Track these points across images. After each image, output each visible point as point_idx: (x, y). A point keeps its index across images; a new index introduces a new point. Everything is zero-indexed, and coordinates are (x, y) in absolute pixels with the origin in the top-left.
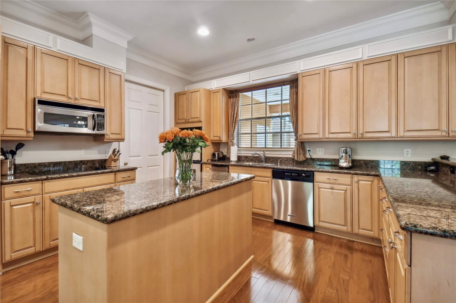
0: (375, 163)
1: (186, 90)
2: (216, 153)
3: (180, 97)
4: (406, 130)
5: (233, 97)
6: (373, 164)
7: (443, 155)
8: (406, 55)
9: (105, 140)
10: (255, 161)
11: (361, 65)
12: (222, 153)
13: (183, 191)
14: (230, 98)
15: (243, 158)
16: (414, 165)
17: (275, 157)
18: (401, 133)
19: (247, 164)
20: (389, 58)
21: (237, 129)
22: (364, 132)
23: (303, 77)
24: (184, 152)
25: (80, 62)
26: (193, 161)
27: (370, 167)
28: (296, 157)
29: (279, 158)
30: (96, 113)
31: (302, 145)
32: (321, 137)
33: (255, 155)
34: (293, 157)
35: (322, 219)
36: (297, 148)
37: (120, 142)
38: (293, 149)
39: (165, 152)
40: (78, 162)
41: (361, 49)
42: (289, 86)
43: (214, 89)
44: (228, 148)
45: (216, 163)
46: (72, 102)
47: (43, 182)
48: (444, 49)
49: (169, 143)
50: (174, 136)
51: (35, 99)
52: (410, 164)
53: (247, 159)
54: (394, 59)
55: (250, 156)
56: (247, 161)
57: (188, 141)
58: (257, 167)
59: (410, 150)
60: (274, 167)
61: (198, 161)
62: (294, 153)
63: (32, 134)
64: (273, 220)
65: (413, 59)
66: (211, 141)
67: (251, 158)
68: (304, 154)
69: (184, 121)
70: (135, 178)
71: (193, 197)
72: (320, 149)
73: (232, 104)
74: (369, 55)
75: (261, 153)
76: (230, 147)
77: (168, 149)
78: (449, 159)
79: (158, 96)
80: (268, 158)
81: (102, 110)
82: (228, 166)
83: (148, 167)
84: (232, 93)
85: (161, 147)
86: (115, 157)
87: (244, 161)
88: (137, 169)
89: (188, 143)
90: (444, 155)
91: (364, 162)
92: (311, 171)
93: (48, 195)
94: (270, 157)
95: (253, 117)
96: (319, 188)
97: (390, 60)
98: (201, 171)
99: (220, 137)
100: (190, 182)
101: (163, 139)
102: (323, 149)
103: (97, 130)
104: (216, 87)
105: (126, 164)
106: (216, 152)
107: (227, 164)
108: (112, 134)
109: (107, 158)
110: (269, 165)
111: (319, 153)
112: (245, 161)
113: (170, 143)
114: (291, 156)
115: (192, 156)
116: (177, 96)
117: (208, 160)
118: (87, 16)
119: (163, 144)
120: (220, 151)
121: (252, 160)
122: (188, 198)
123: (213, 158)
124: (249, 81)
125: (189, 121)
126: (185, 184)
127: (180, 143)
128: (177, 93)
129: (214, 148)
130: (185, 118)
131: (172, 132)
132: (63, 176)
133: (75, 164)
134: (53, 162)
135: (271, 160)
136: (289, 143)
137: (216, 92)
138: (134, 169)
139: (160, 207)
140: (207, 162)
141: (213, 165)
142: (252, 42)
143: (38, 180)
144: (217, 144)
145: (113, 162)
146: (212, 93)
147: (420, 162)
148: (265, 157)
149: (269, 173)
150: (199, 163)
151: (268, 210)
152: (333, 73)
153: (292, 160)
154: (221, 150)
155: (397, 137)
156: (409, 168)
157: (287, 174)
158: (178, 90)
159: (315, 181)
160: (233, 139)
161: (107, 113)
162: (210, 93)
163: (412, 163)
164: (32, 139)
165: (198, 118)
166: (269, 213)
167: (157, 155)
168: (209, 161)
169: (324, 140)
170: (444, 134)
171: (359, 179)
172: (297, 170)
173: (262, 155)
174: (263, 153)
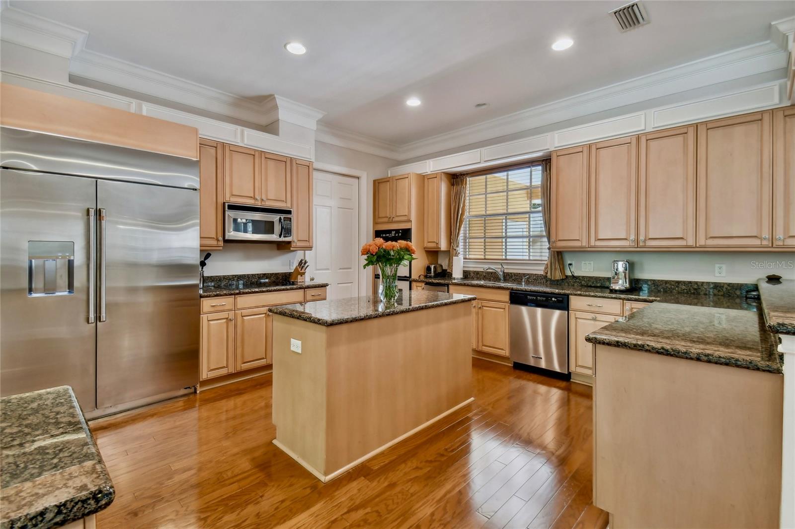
0: (670, 285)
1: (389, 176)
2: (432, 267)
3: (382, 186)
4: (709, 236)
5: (458, 184)
6: (667, 285)
7: (771, 274)
8: (709, 126)
9: (291, 249)
10: (490, 279)
11: (643, 141)
12: (442, 266)
13: (387, 308)
14: (453, 185)
15: (472, 274)
16: (729, 288)
17: (520, 273)
18: (702, 241)
19: (475, 282)
20: (685, 130)
21: (464, 230)
22: (647, 238)
23: (558, 156)
24: (388, 266)
25: (267, 156)
26: (398, 277)
27: (662, 290)
28: (549, 274)
29: (524, 275)
30: (283, 216)
31: (558, 256)
32: (584, 244)
33: (488, 270)
34: (545, 274)
35: (580, 363)
36: (551, 261)
37: (306, 251)
38: (546, 262)
39: (367, 265)
40: (262, 275)
41: (643, 117)
42: (540, 168)
43: (429, 173)
44: (449, 259)
45: (430, 281)
46: (259, 204)
47: (236, 296)
48: (766, 118)
49: (372, 256)
50: (377, 248)
51: (224, 203)
52: (723, 287)
53: (478, 275)
54: (691, 132)
55: (482, 272)
56: (478, 279)
57: (392, 253)
58: (489, 287)
59: (724, 267)
60: (513, 288)
61: (405, 277)
62: (546, 268)
63: (221, 243)
64: (512, 364)
65: (720, 132)
66: (424, 248)
67: (484, 274)
68: (562, 270)
69: (386, 220)
70: (326, 297)
71: (397, 313)
72: (587, 262)
73: (456, 194)
74: (656, 125)
75: (497, 268)
76: (452, 258)
77: (370, 262)
78: (780, 280)
79: (352, 185)
80: (509, 275)
81: (289, 212)
82: (448, 285)
83: (338, 284)
84: (455, 177)
85: (363, 259)
86: (301, 270)
87: (473, 279)
88: (328, 286)
89: (393, 256)
90: (773, 275)
91: (653, 283)
92: (565, 294)
93: (240, 312)
94: (511, 273)
95: (488, 213)
96: (576, 318)
97: (686, 133)
98: (410, 289)
99: (437, 243)
100: (394, 299)
101: (366, 251)
102: (592, 263)
103: (284, 237)
104: (431, 170)
105: (312, 279)
106: (432, 264)
107: (446, 282)
108: (299, 240)
109: (292, 271)
110: (509, 285)
111: (584, 268)
112: (475, 278)
113: (374, 255)
114: (542, 273)
115: (396, 271)
116: (377, 184)
117: (420, 276)
118: (275, 98)
119: (365, 257)
120: (437, 264)
121: (485, 278)
122: (392, 314)
123: (427, 273)
124: (479, 161)
125: (394, 220)
126: (389, 302)
127: (384, 256)
128: (377, 180)
129: (428, 259)
130: (388, 216)
131: (376, 245)
132: (254, 290)
133: (258, 277)
134: (237, 275)
135: (513, 278)
136: (541, 252)
137: (433, 176)
138: (324, 286)
139: (367, 319)
140: (418, 279)
141: (427, 283)
142: (483, 107)
143: (231, 294)
144: (433, 253)
145: (299, 276)
146: (426, 180)
147: (738, 284)
148: (504, 273)
149: (505, 296)
150: (407, 280)
151: (504, 349)
152: (602, 151)
153: (545, 278)
154: (440, 262)
155: (696, 247)
156: (722, 293)
157: (531, 297)
158: (378, 176)
159: (570, 309)
160: (458, 246)
161: (293, 216)
162: (423, 179)
163: (726, 286)
164: (221, 248)
165: (406, 215)
166: (506, 352)
167: (350, 268)
168: (422, 277)
169: (589, 249)
170: (765, 243)
171: (632, 307)
172: (545, 293)
173: (499, 270)
174: (500, 267)
